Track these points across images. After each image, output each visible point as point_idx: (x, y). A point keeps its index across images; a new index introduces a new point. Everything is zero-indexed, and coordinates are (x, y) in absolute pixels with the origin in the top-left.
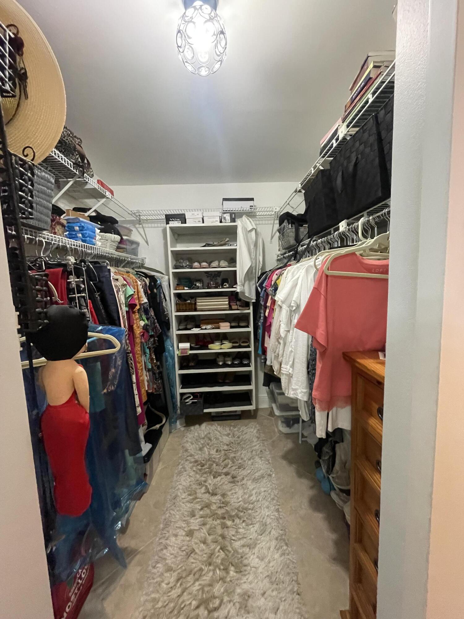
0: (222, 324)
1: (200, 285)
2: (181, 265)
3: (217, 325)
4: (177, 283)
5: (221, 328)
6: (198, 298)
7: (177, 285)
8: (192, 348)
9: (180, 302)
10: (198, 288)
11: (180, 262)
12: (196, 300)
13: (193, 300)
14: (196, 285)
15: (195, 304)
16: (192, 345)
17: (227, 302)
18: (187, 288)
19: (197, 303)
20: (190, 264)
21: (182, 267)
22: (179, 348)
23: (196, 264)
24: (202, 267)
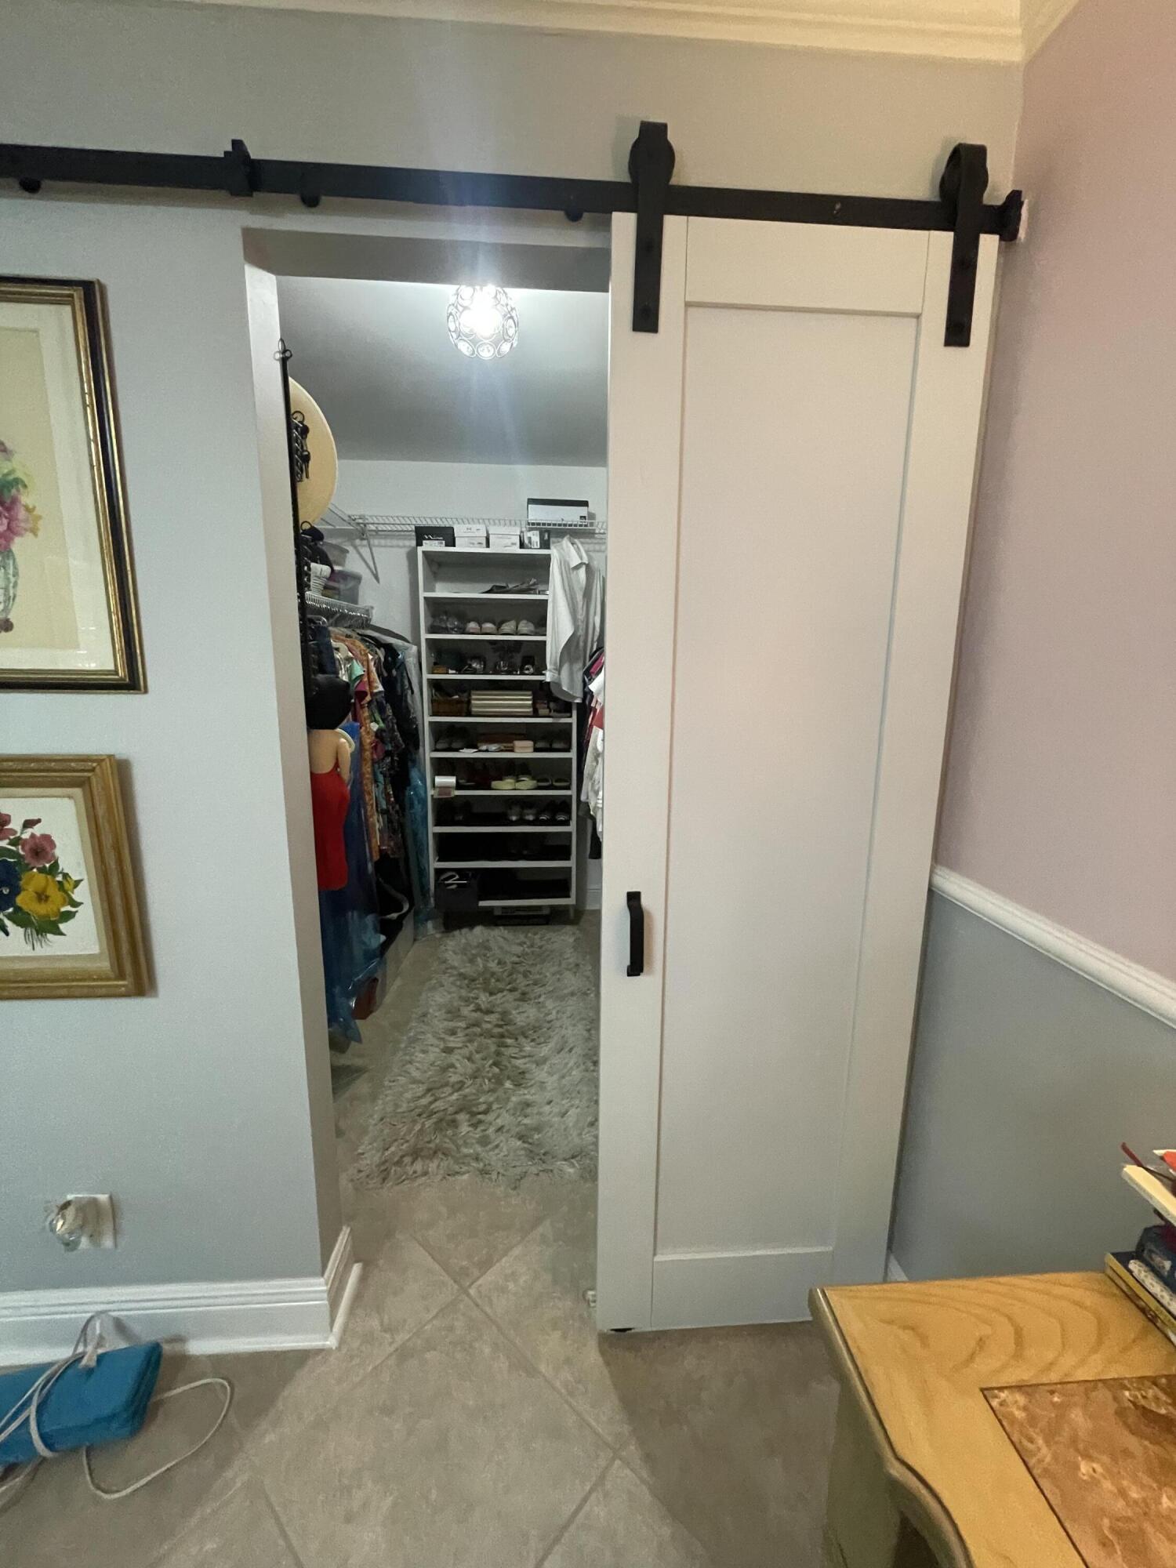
0: (518, 744)
1: (478, 667)
2: (444, 626)
3: (509, 745)
4: (433, 660)
5: (516, 750)
6: (473, 692)
7: (435, 664)
8: (459, 786)
9: (439, 697)
10: (475, 672)
11: (441, 620)
12: (470, 695)
13: (466, 695)
14: (470, 666)
15: (469, 702)
16: (461, 781)
17: (530, 702)
18: (454, 672)
19: (473, 702)
20: (461, 626)
21: (446, 631)
22: (436, 784)
23: (472, 625)
24: (484, 631)
